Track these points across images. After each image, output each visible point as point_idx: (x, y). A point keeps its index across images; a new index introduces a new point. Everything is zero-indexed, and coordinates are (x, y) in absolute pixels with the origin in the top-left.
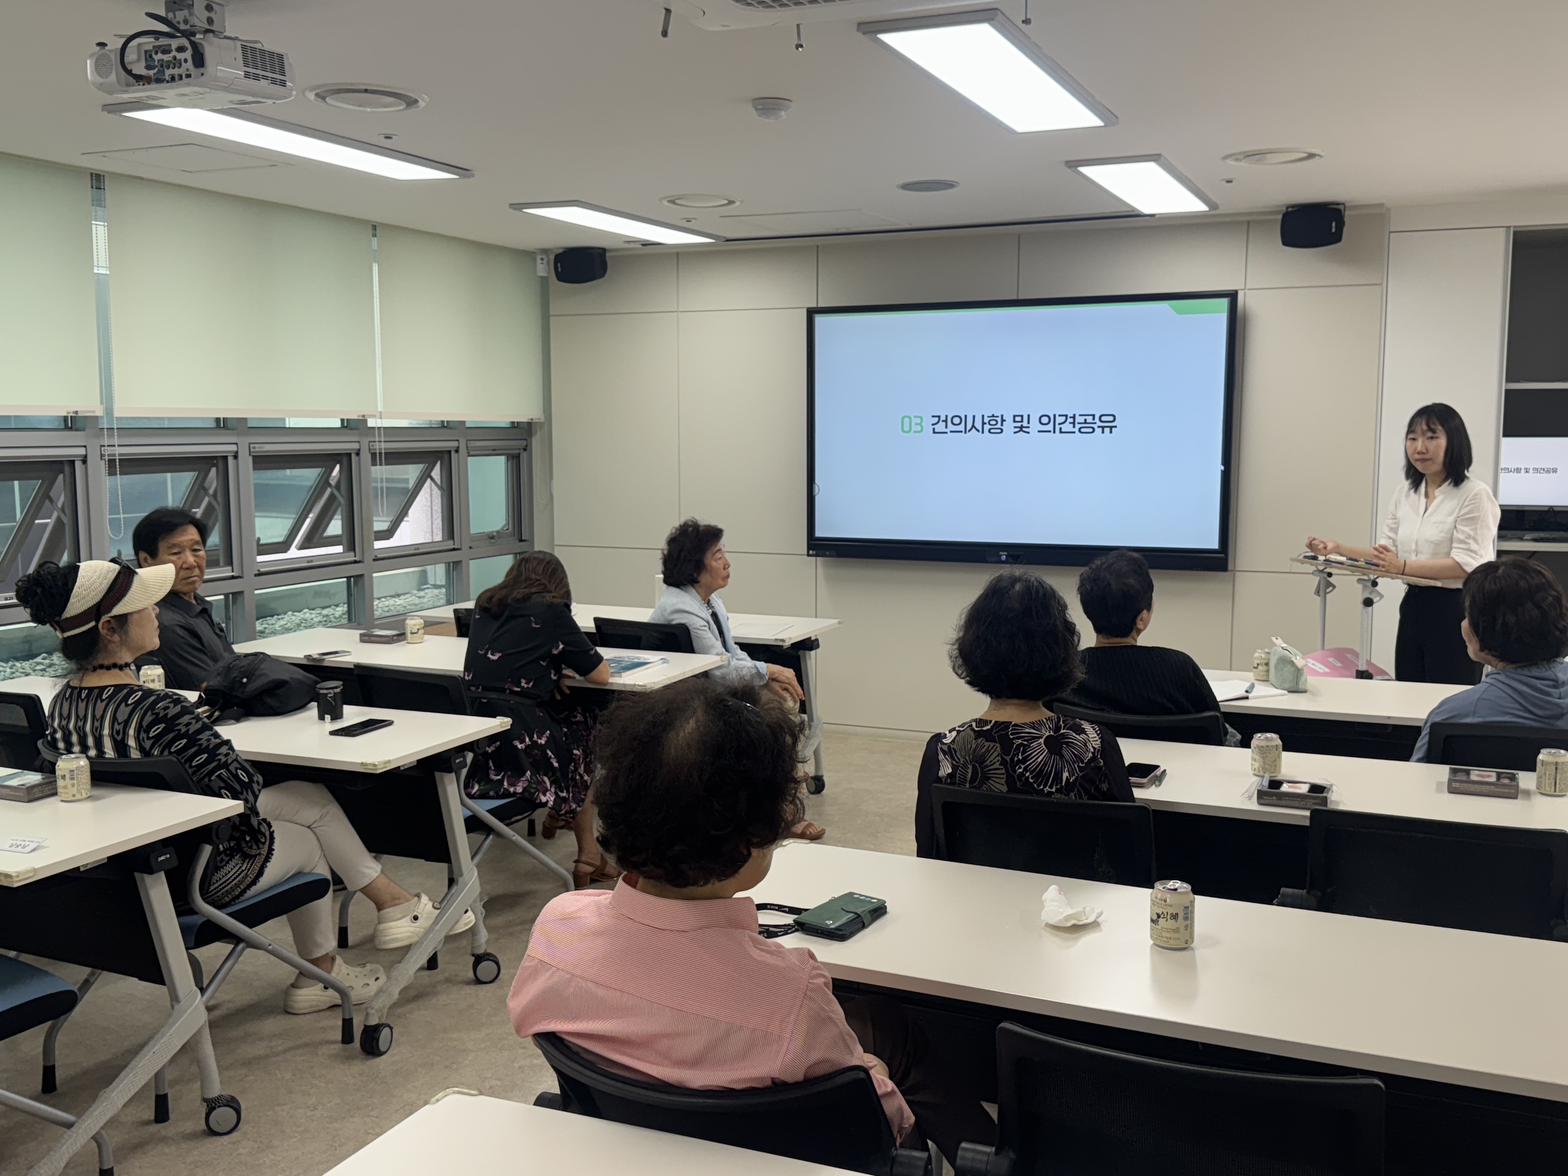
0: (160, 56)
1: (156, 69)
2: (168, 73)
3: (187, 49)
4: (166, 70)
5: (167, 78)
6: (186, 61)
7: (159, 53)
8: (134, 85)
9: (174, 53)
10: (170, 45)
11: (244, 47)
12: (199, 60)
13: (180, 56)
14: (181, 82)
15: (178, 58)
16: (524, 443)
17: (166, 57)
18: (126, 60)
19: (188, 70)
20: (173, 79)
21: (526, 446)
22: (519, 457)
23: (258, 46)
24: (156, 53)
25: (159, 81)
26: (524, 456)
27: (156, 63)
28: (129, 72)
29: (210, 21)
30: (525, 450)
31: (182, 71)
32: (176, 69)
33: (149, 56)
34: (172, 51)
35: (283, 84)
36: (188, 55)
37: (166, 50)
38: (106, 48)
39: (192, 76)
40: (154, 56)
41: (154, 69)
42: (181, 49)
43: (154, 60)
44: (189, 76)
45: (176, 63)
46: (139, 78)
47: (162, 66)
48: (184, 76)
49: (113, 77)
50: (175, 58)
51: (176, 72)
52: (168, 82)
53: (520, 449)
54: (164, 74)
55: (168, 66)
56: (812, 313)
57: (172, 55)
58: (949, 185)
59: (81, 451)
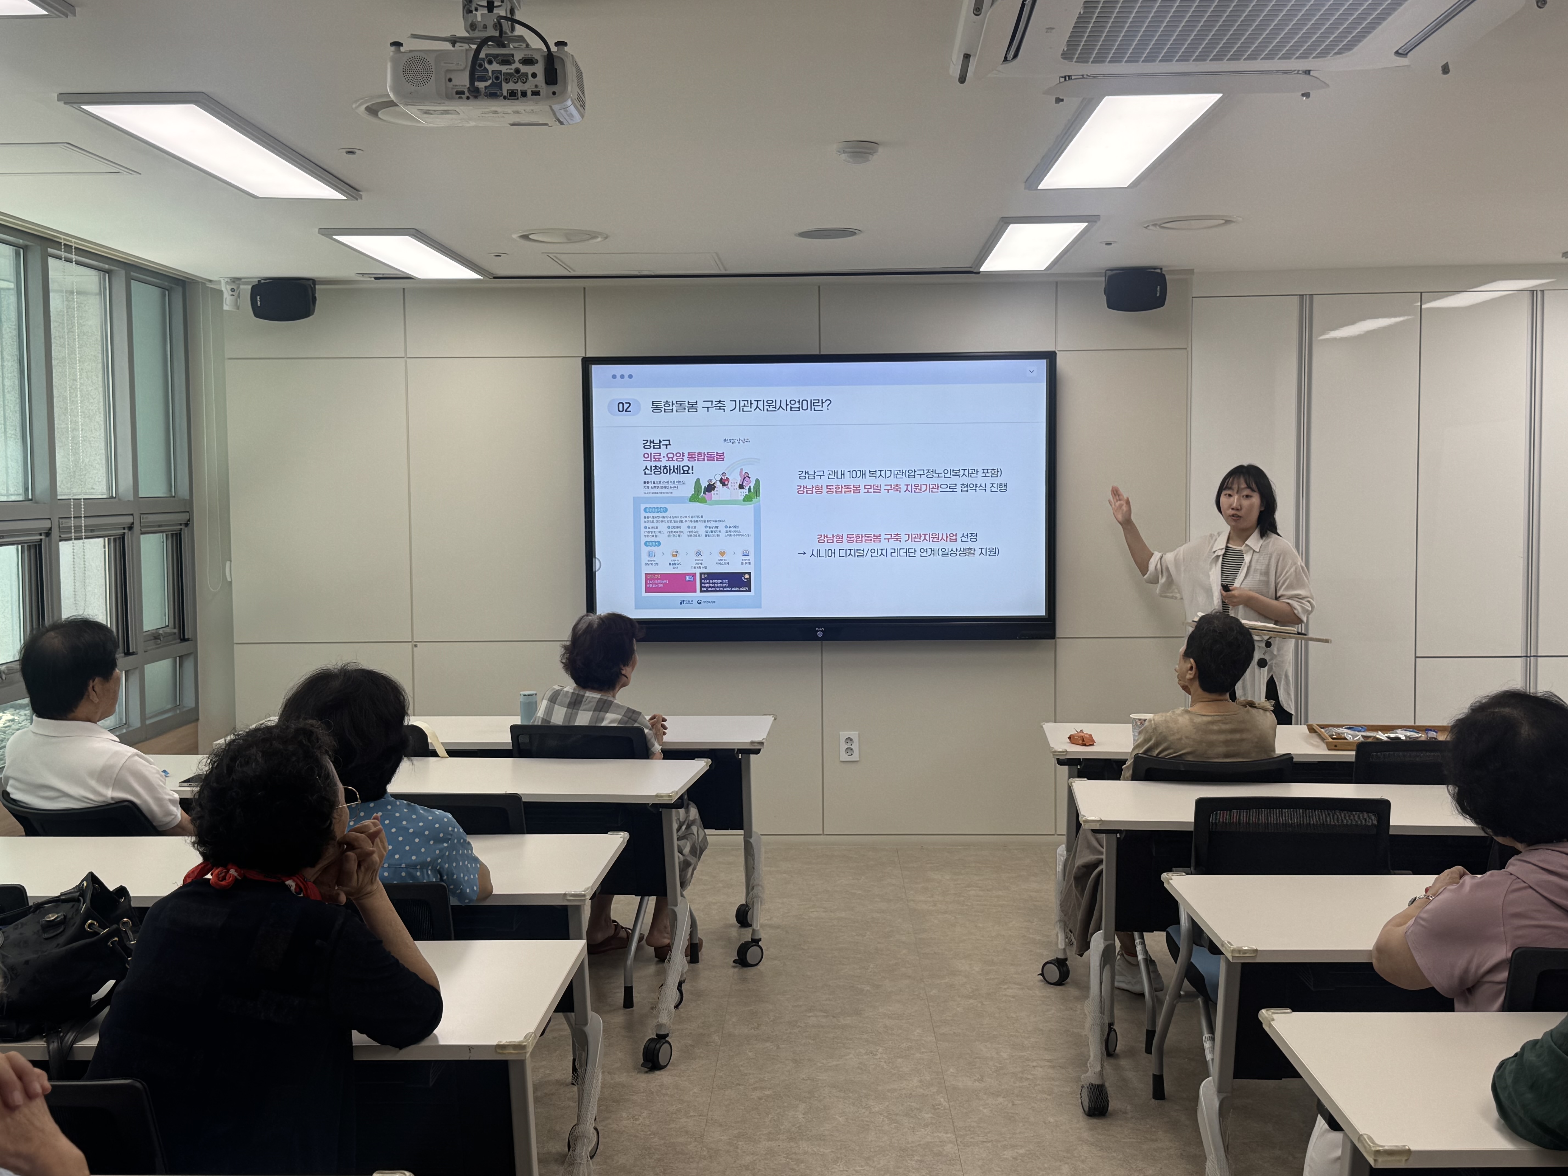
0: (495, 67)
1: (490, 82)
2: (506, 87)
3: (537, 62)
4: (504, 84)
5: (505, 93)
6: (534, 75)
7: (494, 63)
9: (517, 65)
10: (512, 55)
12: (551, 77)
13: (524, 69)
14: (525, 99)
15: (522, 71)
16: (185, 517)
17: (504, 69)
19: (536, 86)
20: (512, 94)
21: (189, 520)
22: (180, 534)
24: (490, 62)
25: (493, 94)
26: (185, 533)
27: (490, 74)
30: (187, 525)
31: (529, 87)
32: (520, 83)
34: (514, 62)
36: (539, 68)
37: (506, 61)
38: (402, 49)
39: (541, 93)
40: (487, 66)
41: (486, 81)
42: (527, 61)
43: (487, 71)
44: (536, 93)
45: (524, 78)
47: (497, 78)
48: (529, 93)
50: (517, 71)
51: (519, 87)
52: (505, 98)
53: (181, 524)
54: (501, 89)
55: (508, 77)
56: (587, 363)
57: (514, 66)
58: (850, 233)
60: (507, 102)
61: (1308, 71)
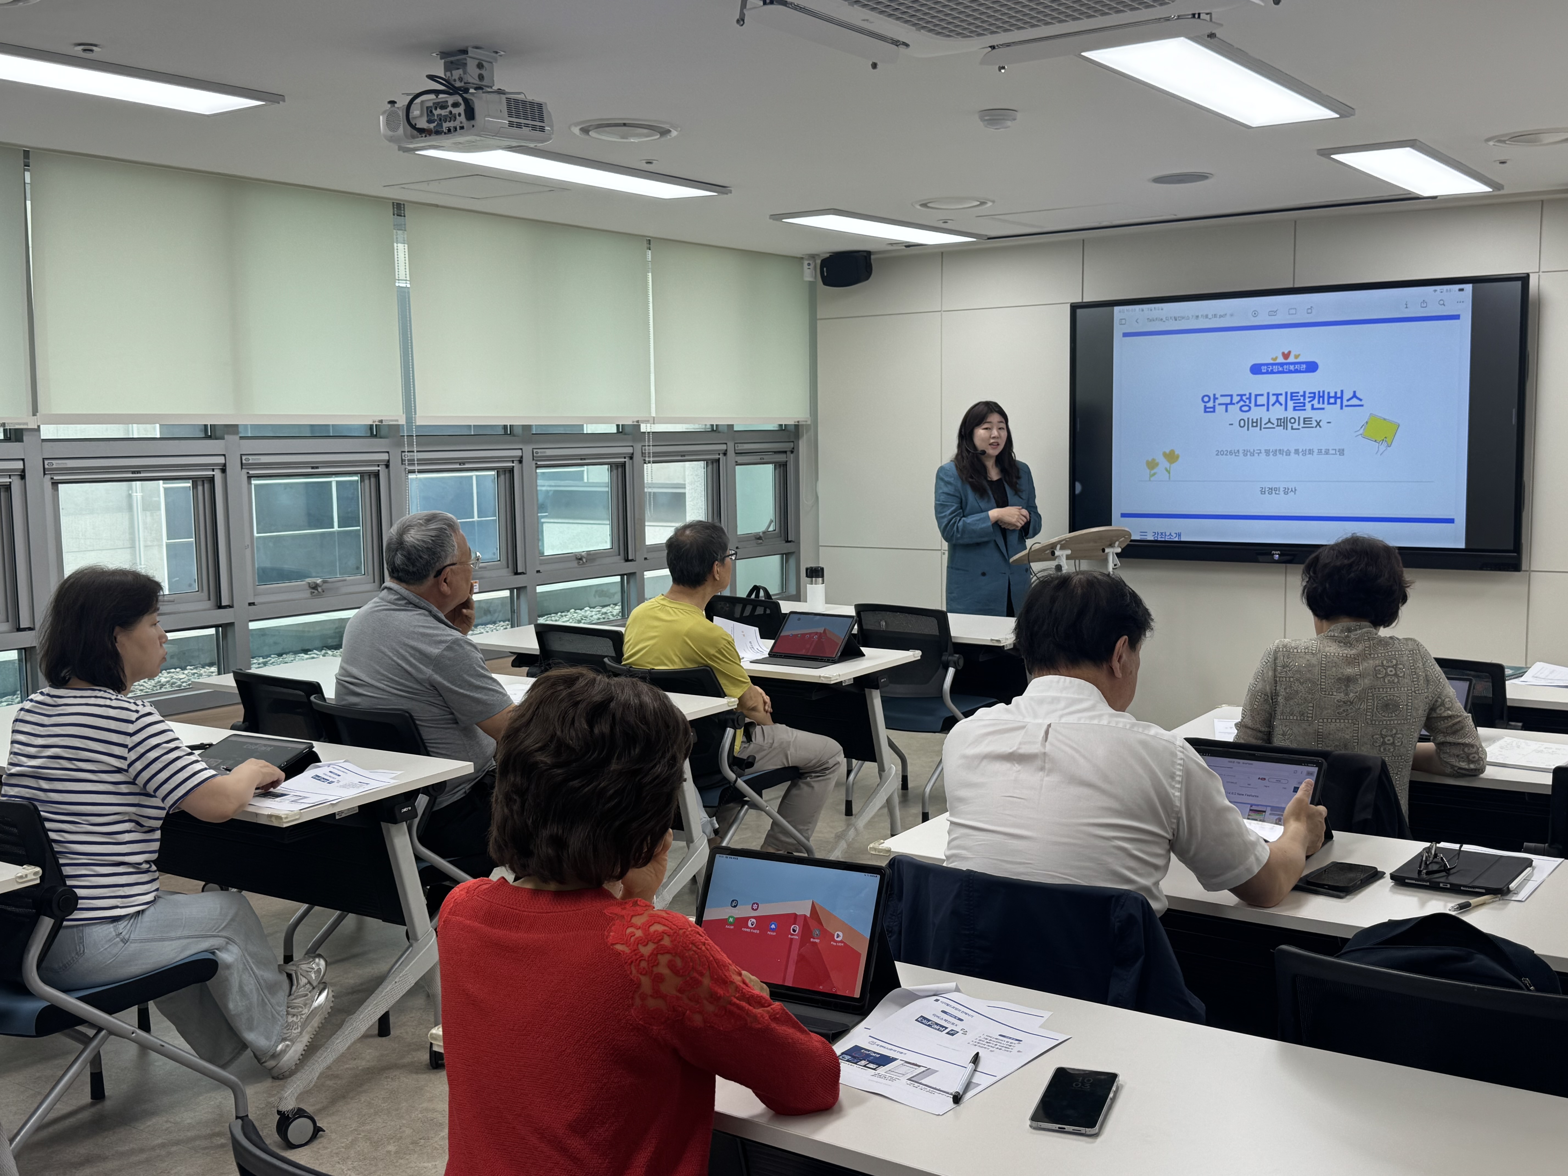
0: (438, 112)
1: (436, 123)
2: (446, 125)
3: (461, 104)
4: (443, 123)
5: (445, 130)
6: (460, 115)
7: (438, 109)
8: (418, 137)
9: (450, 108)
10: (447, 101)
11: (509, 100)
12: (470, 114)
13: (455, 111)
14: (457, 132)
16: (792, 445)
17: (444, 112)
18: (411, 116)
19: (461, 123)
20: (449, 130)
21: (793, 448)
22: (786, 463)
23: (521, 97)
25: (438, 132)
26: (791, 457)
27: (436, 118)
28: (413, 127)
29: (481, 77)
30: (792, 452)
31: (457, 123)
33: (430, 111)
34: (448, 106)
35: (542, 129)
36: (461, 109)
37: (443, 106)
38: (396, 105)
39: (465, 127)
40: (434, 111)
42: (456, 105)
43: (434, 115)
44: (462, 128)
45: (452, 117)
46: (421, 131)
47: (440, 120)
48: (458, 128)
49: (401, 131)
50: (451, 112)
51: (451, 124)
52: (445, 133)
53: (787, 454)
54: (442, 127)
55: (445, 119)
56: (1074, 308)
57: (448, 110)
58: (1202, 177)
59: (385, 457)
60: (448, 135)
61: (1194, 15)
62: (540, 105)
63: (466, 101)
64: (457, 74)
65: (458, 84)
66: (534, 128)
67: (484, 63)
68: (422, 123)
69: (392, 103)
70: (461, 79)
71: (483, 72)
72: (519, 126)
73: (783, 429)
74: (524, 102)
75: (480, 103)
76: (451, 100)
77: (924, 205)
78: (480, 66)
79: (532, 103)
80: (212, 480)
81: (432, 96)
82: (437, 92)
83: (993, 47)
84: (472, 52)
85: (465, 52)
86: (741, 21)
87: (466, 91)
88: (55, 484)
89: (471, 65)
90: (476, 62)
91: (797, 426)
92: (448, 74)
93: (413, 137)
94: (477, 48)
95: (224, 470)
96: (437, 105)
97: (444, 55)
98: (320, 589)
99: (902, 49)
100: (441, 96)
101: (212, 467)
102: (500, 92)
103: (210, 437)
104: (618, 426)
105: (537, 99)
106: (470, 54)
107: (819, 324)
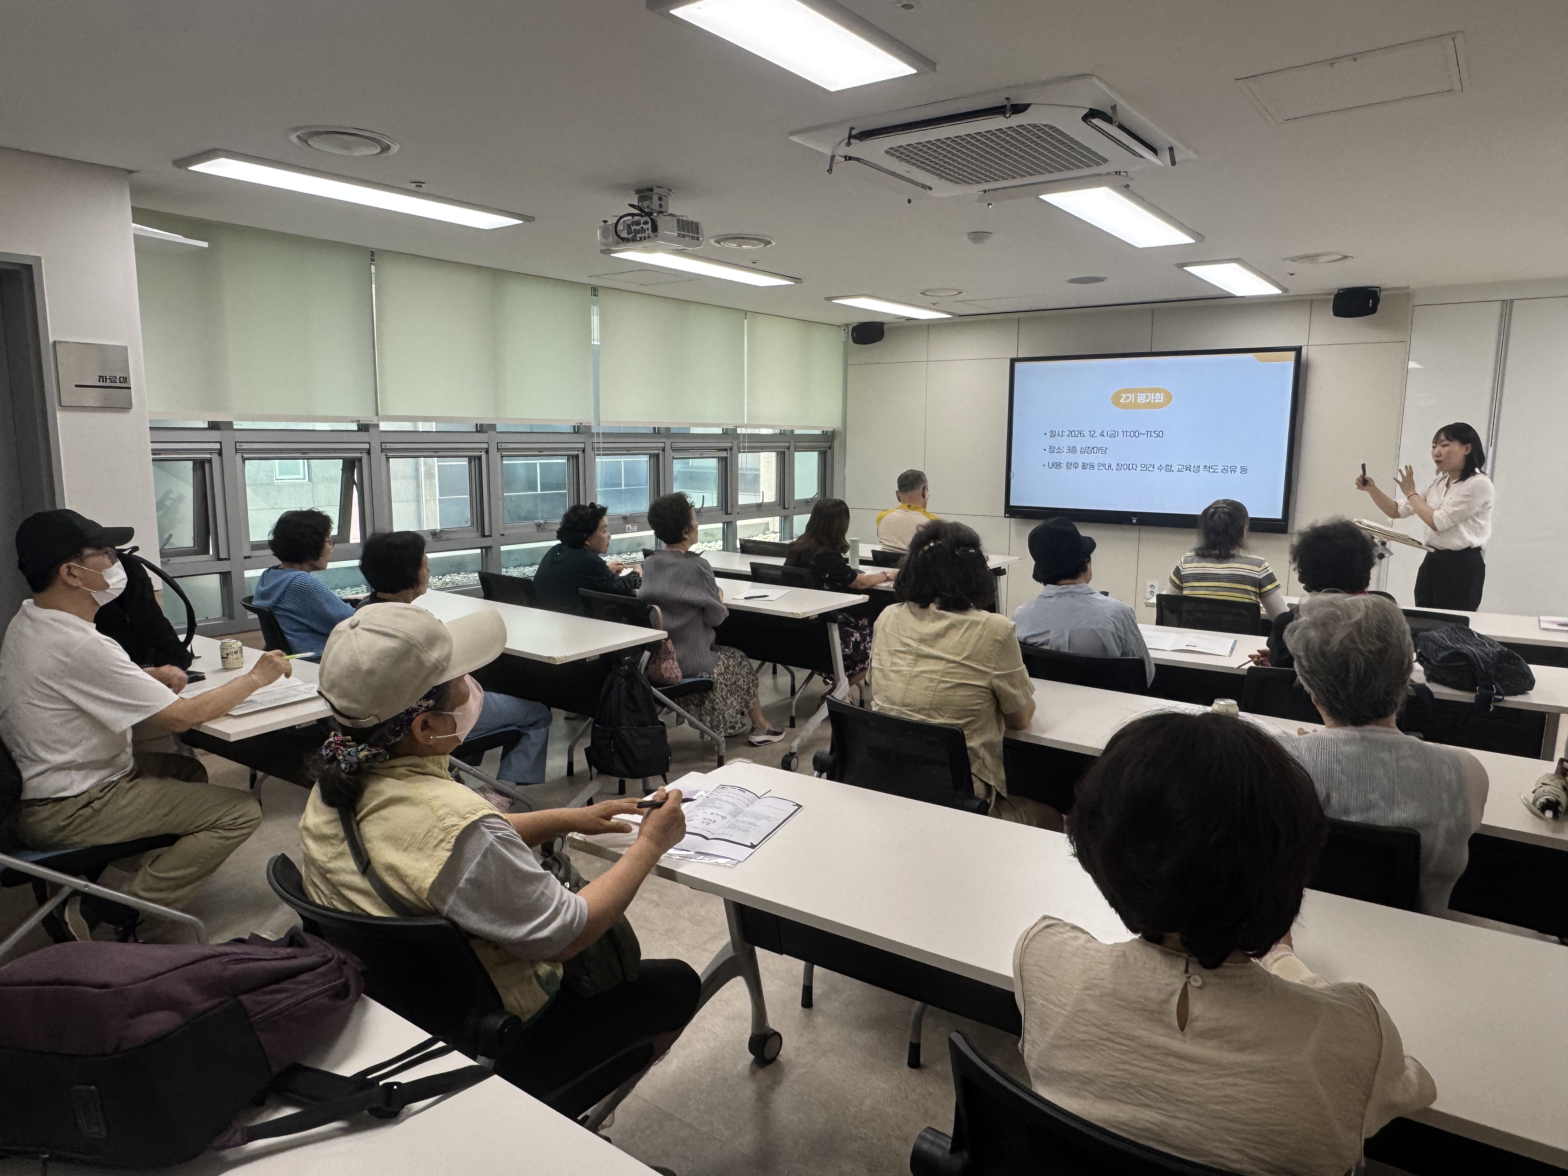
0: (635, 227)
2: (638, 236)
3: (649, 222)
4: (637, 234)
5: (638, 238)
6: (648, 229)
7: (634, 225)
8: (621, 244)
9: (642, 225)
10: (640, 221)
11: (678, 220)
12: (655, 229)
13: (645, 227)
14: (645, 240)
16: (829, 444)
17: (638, 228)
18: (618, 229)
19: (649, 234)
20: (641, 239)
21: (830, 446)
22: (826, 452)
23: (685, 218)
25: (634, 240)
26: (829, 451)
27: (633, 231)
28: (619, 236)
29: (661, 206)
30: (830, 448)
31: (646, 235)
32: (643, 233)
33: (629, 227)
35: (698, 239)
36: (649, 226)
37: (638, 223)
38: (608, 223)
39: (651, 237)
40: (632, 227)
41: (632, 234)
42: (646, 223)
43: (632, 229)
44: (649, 237)
45: (643, 230)
46: (623, 239)
47: (636, 232)
48: (647, 237)
49: (611, 239)
50: (642, 227)
51: (642, 235)
52: (638, 240)
53: (827, 448)
54: (636, 237)
55: (639, 232)
56: (1013, 361)
57: (640, 226)
58: (1101, 280)
59: (582, 446)
60: (639, 243)
61: (1116, 172)
62: (697, 224)
63: (652, 220)
64: (645, 204)
65: (647, 210)
66: (693, 238)
67: (663, 198)
68: (624, 234)
69: (605, 222)
70: (648, 207)
71: (662, 203)
72: (684, 236)
73: (825, 434)
74: (687, 222)
75: (661, 221)
76: (643, 220)
77: (923, 293)
78: (660, 199)
79: (692, 222)
80: (480, 458)
81: (630, 218)
82: (633, 215)
83: (985, 191)
84: (656, 190)
85: (651, 190)
86: (830, 170)
87: (652, 214)
88: (388, 458)
89: (655, 198)
90: (658, 196)
91: (833, 432)
92: (640, 203)
93: (618, 243)
94: (659, 187)
95: (487, 452)
96: (634, 223)
97: (638, 192)
98: (542, 527)
99: (928, 192)
100: (635, 217)
101: (480, 450)
102: (671, 215)
103: (479, 432)
104: (723, 429)
105: (695, 220)
106: (655, 191)
107: (850, 368)
